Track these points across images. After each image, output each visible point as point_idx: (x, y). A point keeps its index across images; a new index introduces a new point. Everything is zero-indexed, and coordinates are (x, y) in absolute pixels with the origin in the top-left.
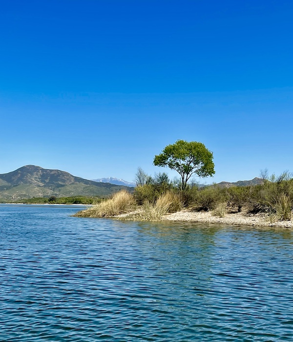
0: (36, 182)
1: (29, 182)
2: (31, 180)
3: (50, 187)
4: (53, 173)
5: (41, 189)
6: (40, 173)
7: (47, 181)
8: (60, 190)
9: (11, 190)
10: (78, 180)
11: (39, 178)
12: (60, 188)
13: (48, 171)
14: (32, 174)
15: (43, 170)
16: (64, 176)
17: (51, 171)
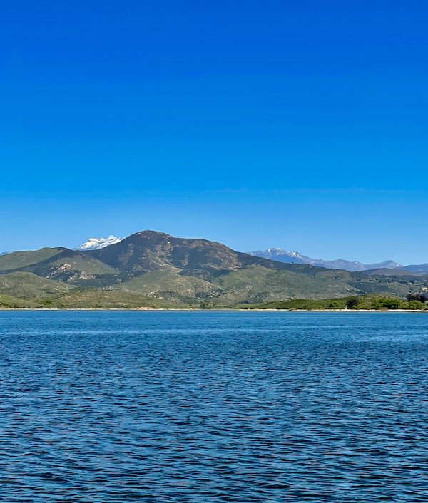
0: (165, 264)
1: (153, 265)
2: (157, 261)
3: (201, 276)
4: (194, 246)
5: (190, 280)
6: (169, 246)
7: (185, 262)
8: (221, 282)
9: (131, 282)
10: (246, 260)
11: (168, 258)
12: (221, 277)
13: (184, 242)
14: (154, 250)
15: (172, 239)
16: (216, 251)
17: (191, 241)
